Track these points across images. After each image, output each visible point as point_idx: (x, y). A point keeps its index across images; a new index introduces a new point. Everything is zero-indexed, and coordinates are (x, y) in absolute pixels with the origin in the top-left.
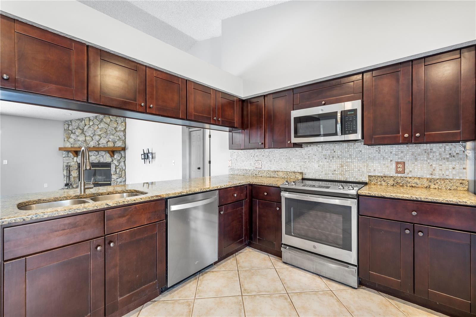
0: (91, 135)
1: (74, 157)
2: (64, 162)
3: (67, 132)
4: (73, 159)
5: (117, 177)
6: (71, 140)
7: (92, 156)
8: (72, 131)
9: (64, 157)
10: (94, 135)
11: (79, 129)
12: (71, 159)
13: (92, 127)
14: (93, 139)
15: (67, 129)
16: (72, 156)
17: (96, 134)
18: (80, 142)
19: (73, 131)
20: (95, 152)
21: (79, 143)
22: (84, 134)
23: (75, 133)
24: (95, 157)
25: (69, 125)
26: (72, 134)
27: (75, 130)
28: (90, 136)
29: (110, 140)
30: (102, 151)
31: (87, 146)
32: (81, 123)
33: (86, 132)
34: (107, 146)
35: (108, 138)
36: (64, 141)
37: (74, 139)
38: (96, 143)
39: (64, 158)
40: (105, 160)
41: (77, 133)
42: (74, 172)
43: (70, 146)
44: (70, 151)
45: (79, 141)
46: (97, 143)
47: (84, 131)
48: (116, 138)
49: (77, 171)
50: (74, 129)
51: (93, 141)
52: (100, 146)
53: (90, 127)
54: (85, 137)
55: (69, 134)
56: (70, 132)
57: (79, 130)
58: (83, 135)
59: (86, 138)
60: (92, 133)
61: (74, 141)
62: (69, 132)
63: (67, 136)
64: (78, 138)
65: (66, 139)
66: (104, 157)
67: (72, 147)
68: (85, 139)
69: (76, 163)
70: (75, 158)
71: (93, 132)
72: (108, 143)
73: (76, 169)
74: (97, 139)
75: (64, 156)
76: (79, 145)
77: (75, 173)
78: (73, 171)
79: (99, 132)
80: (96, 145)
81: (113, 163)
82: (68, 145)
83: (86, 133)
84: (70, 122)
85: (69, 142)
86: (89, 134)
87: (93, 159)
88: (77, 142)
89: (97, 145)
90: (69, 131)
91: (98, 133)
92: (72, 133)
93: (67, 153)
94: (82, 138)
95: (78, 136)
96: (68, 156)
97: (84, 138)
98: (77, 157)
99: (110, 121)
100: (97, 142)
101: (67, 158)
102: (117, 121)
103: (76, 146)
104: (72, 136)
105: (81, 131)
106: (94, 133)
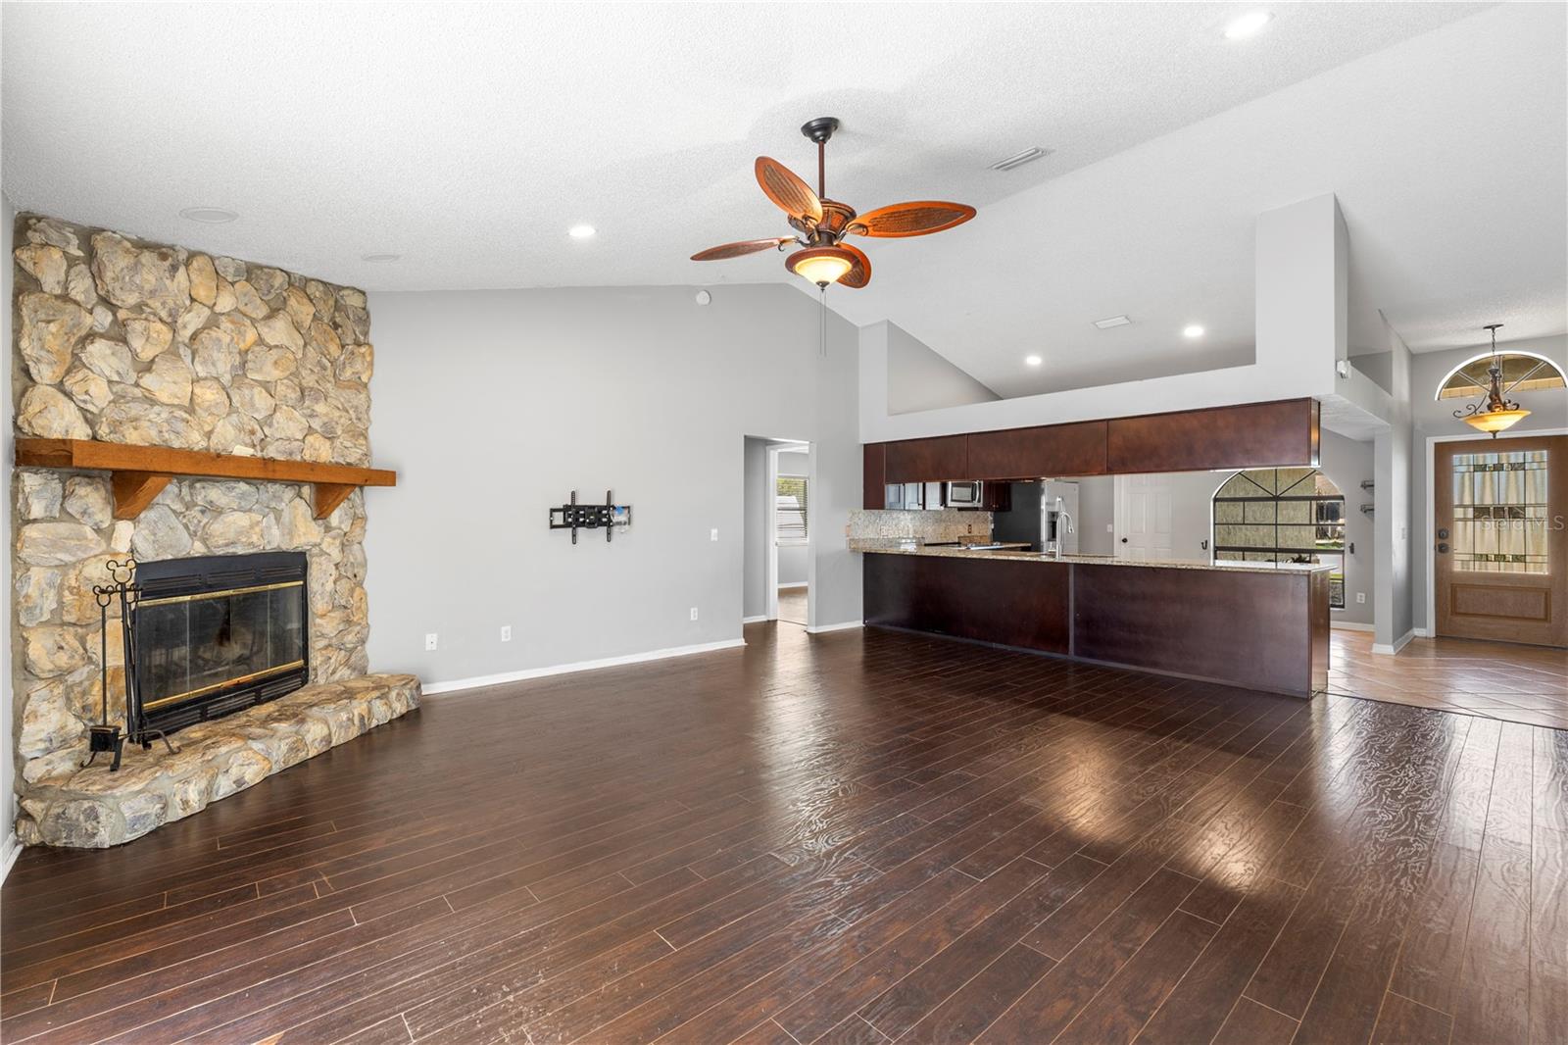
1: (116, 517)
4: (106, 534)
5: (341, 627)
6: (91, 389)
7: (226, 511)
10: (238, 380)
12: (90, 532)
13: (225, 324)
14: (234, 404)
15: (58, 291)
16: (104, 517)
17: (249, 375)
18: (155, 415)
20: (243, 486)
21: (158, 420)
22: (184, 362)
23: (125, 341)
25: (72, 262)
26: (99, 343)
27: (122, 314)
28: (217, 379)
29: (316, 424)
30: (274, 481)
31: (203, 444)
32: (173, 277)
33: (194, 348)
34: (298, 458)
35: (308, 412)
37: (113, 386)
38: (252, 432)
40: (291, 539)
44: (89, 475)
45: (151, 401)
46: (260, 435)
47: (183, 339)
48: (341, 417)
51: (233, 417)
52: (271, 452)
53: (213, 322)
59: (197, 390)
60: (228, 367)
61: (113, 397)
64: (148, 380)
65: (45, 373)
66: (286, 517)
68: (191, 400)
70: (124, 528)
72: (310, 439)
74: (257, 410)
76: (154, 433)
79: (269, 367)
81: (321, 550)
82: (66, 424)
84: (75, 241)
85: (72, 397)
86: (212, 370)
87: (231, 536)
88: (136, 409)
90: (73, 309)
91: (260, 370)
94: (175, 389)
96: (63, 512)
98: (133, 517)
99: (312, 321)
100: (257, 427)
101: (63, 528)
102: (336, 326)
103: (133, 437)
105: (161, 336)
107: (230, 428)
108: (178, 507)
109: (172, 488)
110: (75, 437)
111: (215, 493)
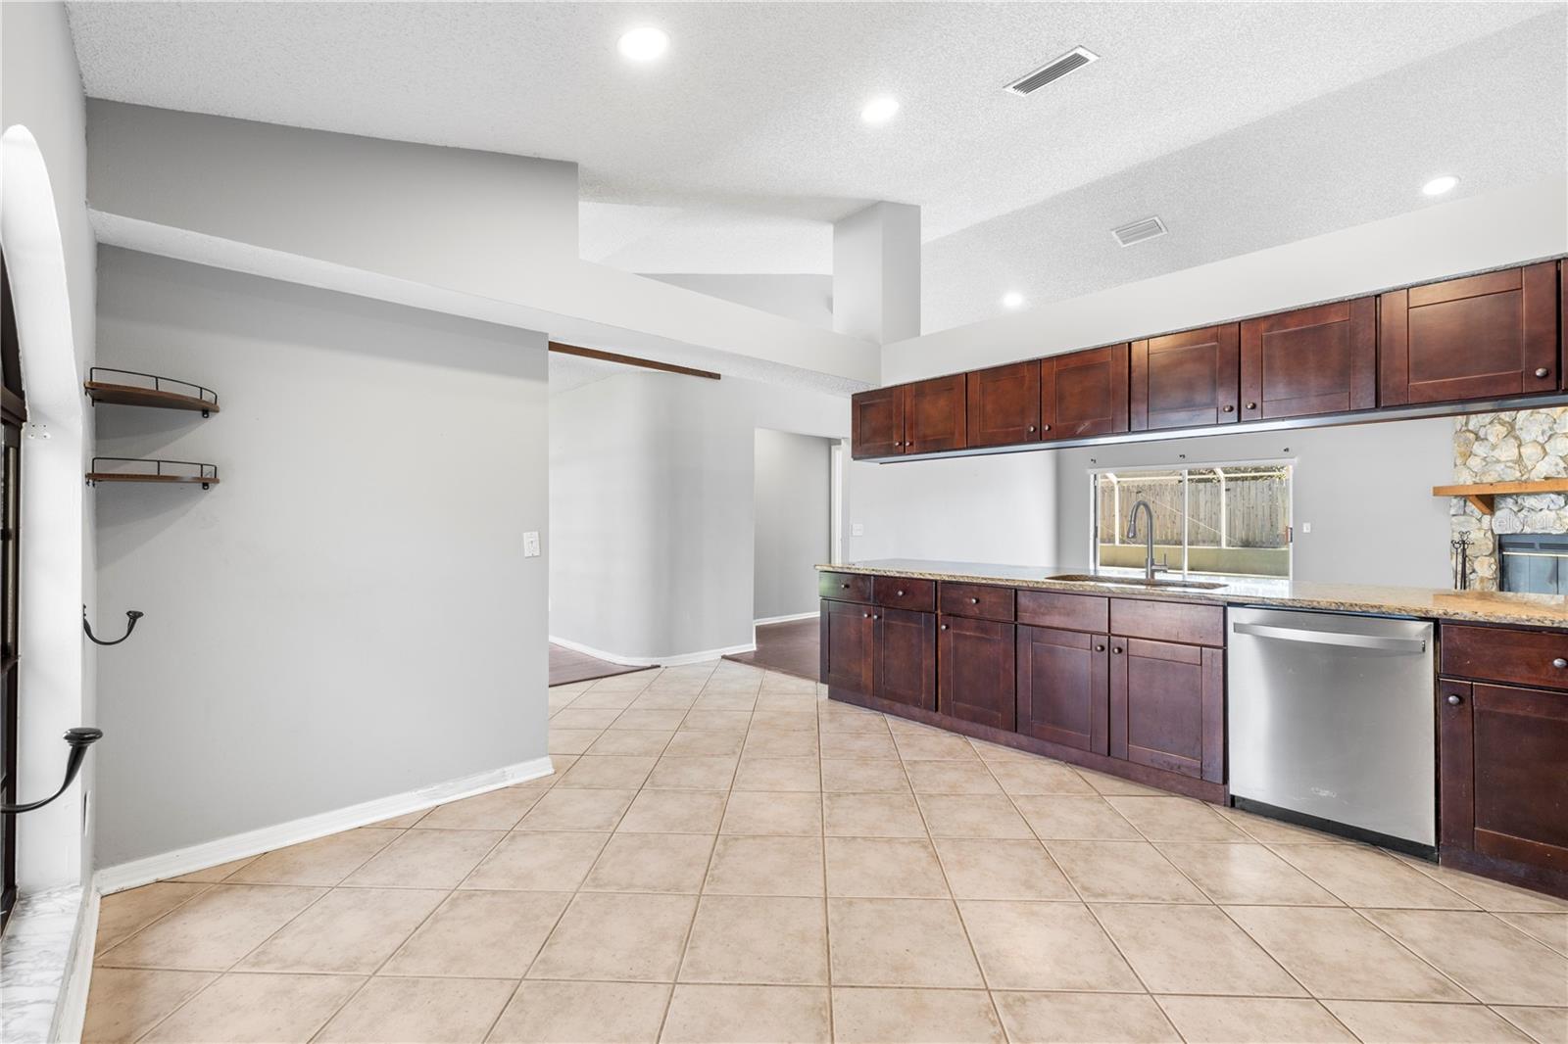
0: (1541, 439)
1: (1484, 514)
2: (1453, 531)
3: (1461, 440)
4: (1480, 520)
6: (1475, 463)
7: (1541, 510)
8: (1476, 434)
9: (1454, 515)
10: (1550, 437)
11: (1500, 423)
12: (1474, 520)
14: (1547, 450)
15: (1464, 428)
16: (1477, 513)
17: (1558, 431)
18: (1499, 467)
19: (1482, 434)
20: (1553, 496)
22: (1517, 438)
23: (1487, 439)
24: (1553, 513)
26: (1477, 443)
27: (1488, 427)
31: (1525, 477)
33: (1521, 429)
36: (1456, 465)
37: (1484, 459)
38: (1557, 465)
39: (1454, 519)
41: (1491, 438)
42: (1482, 566)
43: (1469, 482)
44: (1471, 497)
45: (1498, 461)
47: (1517, 427)
49: (1493, 560)
50: (1485, 426)
51: (1546, 458)
54: (1519, 446)
55: (1468, 443)
56: (1472, 436)
57: (1499, 427)
58: (1513, 440)
59: (1522, 450)
60: (1543, 433)
61: (1484, 463)
62: (1467, 439)
63: (1463, 449)
64: (1497, 453)
65: (1459, 462)
67: (1475, 483)
68: (1520, 456)
69: (1489, 534)
70: (1487, 518)
71: (1546, 427)
73: (1488, 553)
74: (1560, 451)
75: (1453, 512)
76: (1496, 476)
77: (1486, 566)
78: (1479, 559)
80: (1559, 473)
82: (1465, 478)
83: (1523, 435)
85: (1468, 468)
86: (1533, 436)
88: (1493, 466)
89: (1564, 473)
90: (1468, 434)
92: (1478, 438)
93: (1462, 503)
94: (1507, 453)
95: (1494, 447)
96: (1465, 512)
97: (1517, 450)
98: (1492, 514)
100: (1560, 463)
101: (1462, 518)
103: (1488, 479)
104: (1479, 449)
105: (1503, 430)
106: (1551, 429)
107: (1544, 464)
108: (1516, 509)
109: (1510, 501)
110: (1468, 483)
111: (1530, 502)
